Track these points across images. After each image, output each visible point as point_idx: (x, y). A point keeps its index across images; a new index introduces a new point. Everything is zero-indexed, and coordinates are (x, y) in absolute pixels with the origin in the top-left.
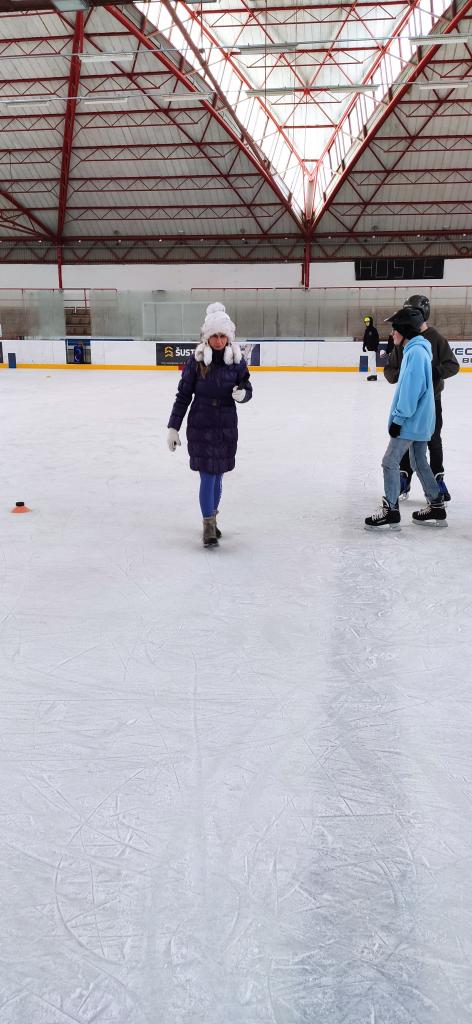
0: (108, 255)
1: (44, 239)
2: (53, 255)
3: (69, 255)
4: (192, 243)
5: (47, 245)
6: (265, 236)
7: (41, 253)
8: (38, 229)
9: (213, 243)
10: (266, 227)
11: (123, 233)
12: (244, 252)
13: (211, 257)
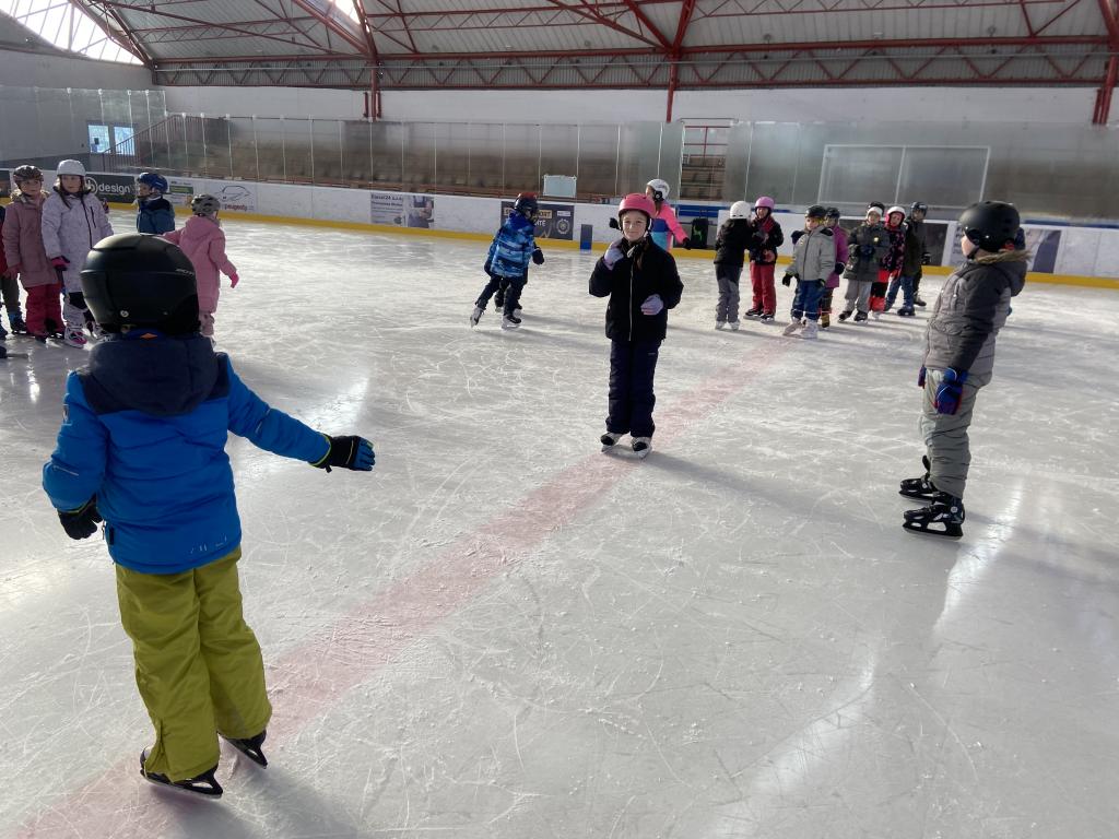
0: (747, 74)
1: (654, 51)
2: (665, 75)
3: (687, 75)
4: (893, 52)
5: (655, 60)
6: (1034, 40)
7: (646, 73)
8: (648, 34)
9: (931, 52)
10: (1037, 23)
11: (778, 39)
12: (987, 68)
13: (925, 75)
